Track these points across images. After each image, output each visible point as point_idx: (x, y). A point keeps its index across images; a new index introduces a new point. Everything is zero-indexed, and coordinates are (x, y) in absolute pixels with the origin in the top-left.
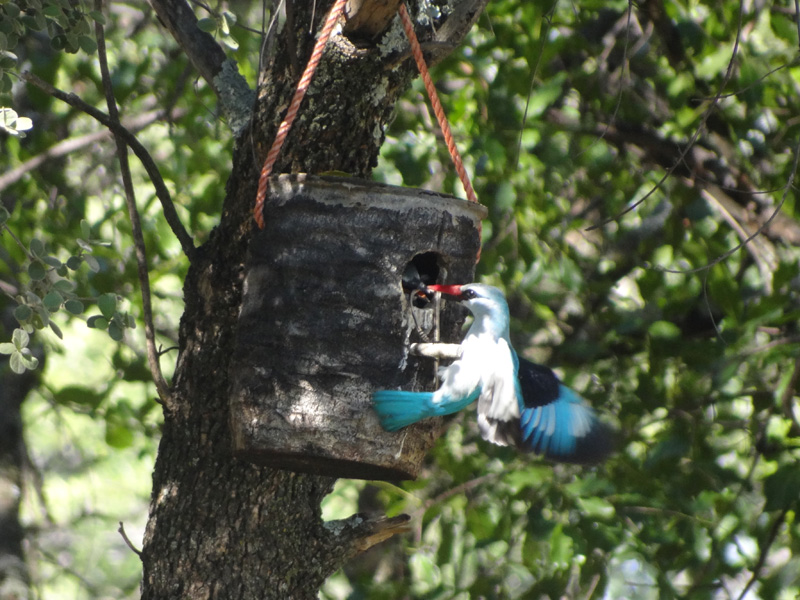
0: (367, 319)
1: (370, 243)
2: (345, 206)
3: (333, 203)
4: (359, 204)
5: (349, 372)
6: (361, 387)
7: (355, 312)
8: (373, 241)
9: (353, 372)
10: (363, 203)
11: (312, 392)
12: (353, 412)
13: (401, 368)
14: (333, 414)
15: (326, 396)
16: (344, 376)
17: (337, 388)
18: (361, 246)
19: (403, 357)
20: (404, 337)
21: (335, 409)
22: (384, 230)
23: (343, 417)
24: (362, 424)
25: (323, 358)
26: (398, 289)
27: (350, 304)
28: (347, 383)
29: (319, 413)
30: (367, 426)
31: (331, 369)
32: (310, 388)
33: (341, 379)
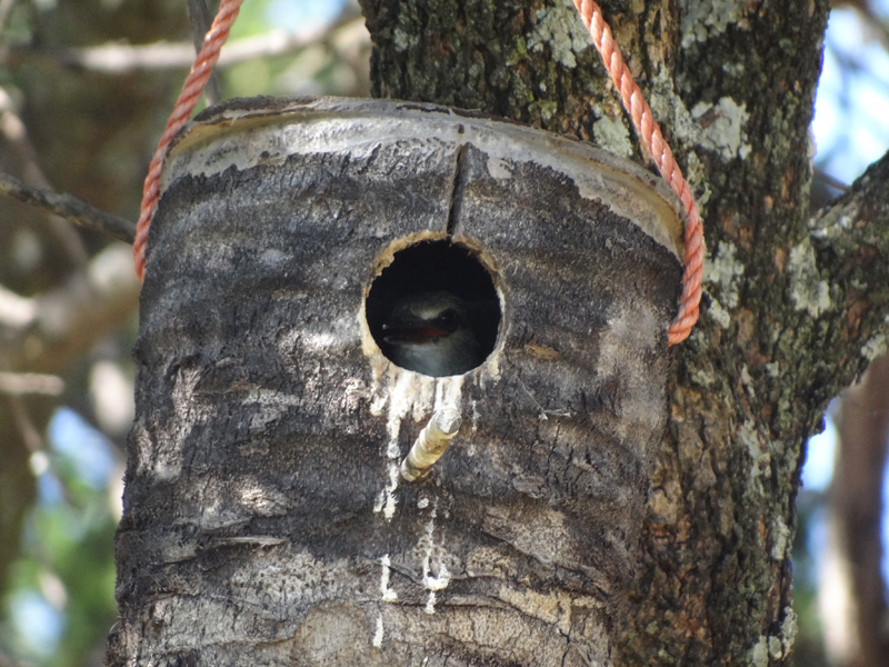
0: (290, 407)
1: (288, 234)
2: (240, 168)
3: (221, 167)
4: (265, 155)
5: (259, 534)
6: (289, 566)
7: (267, 396)
8: (293, 229)
9: (266, 533)
10: (272, 151)
11: (192, 597)
12: (276, 625)
13: (382, 513)
14: (233, 637)
15: (218, 601)
16: (248, 543)
17: (240, 577)
18: (271, 246)
19: (383, 486)
20: (385, 437)
21: (237, 626)
22: (318, 202)
23: (256, 640)
24: (304, 652)
25: (208, 515)
26: (353, 328)
27: (252, 380)
28: (257, 559)
29: (207, 641)
30: (317, 656)
31: (221, 533)
32: (187, 588)
33: (244, 555)
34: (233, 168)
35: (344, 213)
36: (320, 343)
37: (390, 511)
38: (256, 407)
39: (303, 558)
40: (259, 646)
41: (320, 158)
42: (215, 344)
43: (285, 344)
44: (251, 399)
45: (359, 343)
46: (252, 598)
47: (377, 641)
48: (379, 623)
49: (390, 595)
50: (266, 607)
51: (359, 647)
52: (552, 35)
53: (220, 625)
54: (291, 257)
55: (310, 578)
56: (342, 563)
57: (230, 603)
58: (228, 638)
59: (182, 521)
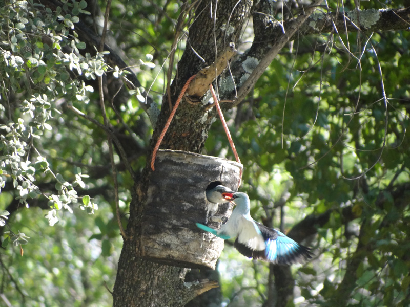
0: (191, 207)
2: (184, 163)
5: (184, 227)
6: (189, 233)
7: (187, 204)
8: (194, 176)
9: (186, 227)
10: (191, 162)
12: (186, 243)
15: (175, 236)
16: (182, 228)
17: (180, 233)
18: (190, 178)
20: (206, 214)
21: (178, 241)
22: (199, 172)
24: (189, 247)
25: (174, 222)
26: (204, 195)
27: (185, 201)
28: (183, 231)
29: (172, 242)
30: (191, 248)
31: (178, 225)
32: (169, 233)
33: (181, 230)
34: (182, 162)
35: (203, 175)
36: (198, 197)
38: (185, 205)
39: (191, 232)
41: (199, 165)
42: (177, 192)
43: (191, 195)
44: (184, 203)
45: (204, 198)
46: (182, 237)
47: (201, 247)
48: (202, 244)
49: (204, 240)
50: (184, 239)
51: (198, 247)
53: (175, 241)
54: (194, 181)
55: (192, 235)
56: (197, 233)
57: (177, 237)
58: (177, 243)
59: (169, 221)
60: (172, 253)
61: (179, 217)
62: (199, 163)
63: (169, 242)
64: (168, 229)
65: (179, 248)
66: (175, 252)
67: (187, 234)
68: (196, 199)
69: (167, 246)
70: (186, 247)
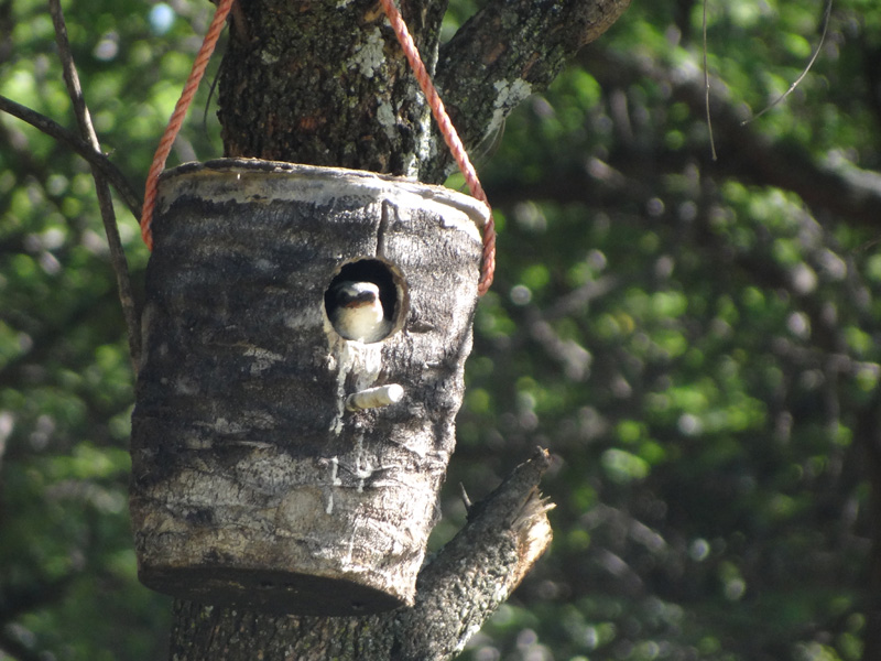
0: (276, 362)
1: (274, 251)
2: (238, 202)
3: (224, 199)
4: (257, 197)
5: (256, 440)
6: (276, 461)
7: (260, 353)
8: (278, 248)
9: (261, 440)
10: (261, 195)
11: (208, 474)
12: (267, 498)
13: (334, 431)
14: (238, 503)
15: (227, 479)
16: (249, 446)
17: (242, 465)
18: (262, 257)
19: (335, 415)
20: (335, 384)
21: (240, 496)
22: (295, 232)
23: (253, 506)
24: (283, 515)
25: (220, 423)
26: (319, 315)
27: (251, 341)
28: (255, 455)
29: (219, 503)
30: (291, 518)
31: (232, 437)
32: (205, 468)
33: (246, 452)
34: (233, 201)
35: (311, 241)
36: (296, 323)
37: (339, 430)
38: (253, 359)
39: (283, 458)
40: (255, 510)
41: (295, 204)
42: (223, 314)
43: (273, 320)
44: (249, 353)
45: (322, 325)
46: (251, 480)
47: (329, 510)
48: (331, 499)
49: (338, 482)
50: (260, 486)
51: (318, 513)
52: (363, 60)
53: (229, 494)
54: (277, 266)
55: (289, 470)
56: (309, 461)
57: (236, 479)
58: (234, 503)
59: (200, 424)
60: (223, 541)
61: (234, 406)
62: (293, 196)
63: (208, 501)
64: (201, 453)
65: (244, 519)
66: (232, 536)
67: (271, 467)
68: (292, 333)
69: (203, 518)
70: (270, 515)
